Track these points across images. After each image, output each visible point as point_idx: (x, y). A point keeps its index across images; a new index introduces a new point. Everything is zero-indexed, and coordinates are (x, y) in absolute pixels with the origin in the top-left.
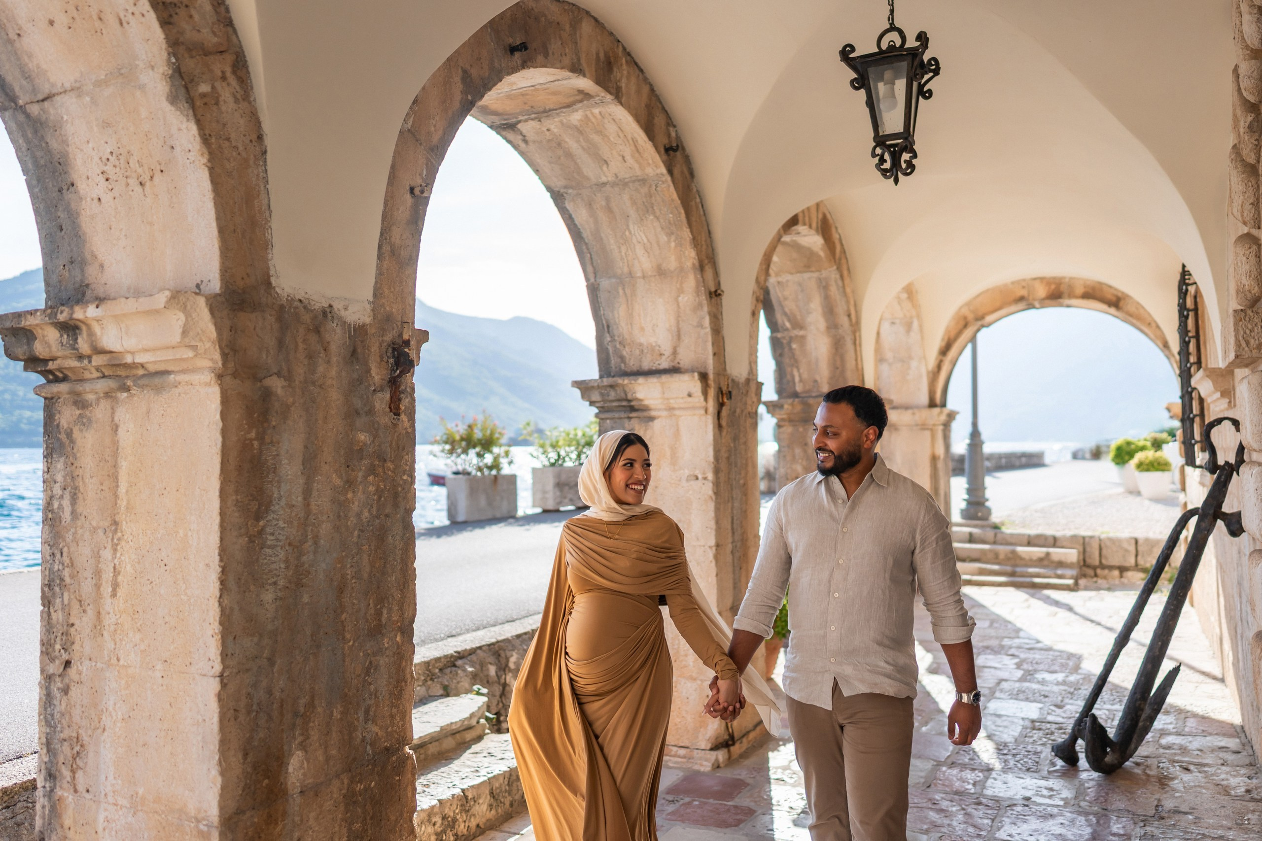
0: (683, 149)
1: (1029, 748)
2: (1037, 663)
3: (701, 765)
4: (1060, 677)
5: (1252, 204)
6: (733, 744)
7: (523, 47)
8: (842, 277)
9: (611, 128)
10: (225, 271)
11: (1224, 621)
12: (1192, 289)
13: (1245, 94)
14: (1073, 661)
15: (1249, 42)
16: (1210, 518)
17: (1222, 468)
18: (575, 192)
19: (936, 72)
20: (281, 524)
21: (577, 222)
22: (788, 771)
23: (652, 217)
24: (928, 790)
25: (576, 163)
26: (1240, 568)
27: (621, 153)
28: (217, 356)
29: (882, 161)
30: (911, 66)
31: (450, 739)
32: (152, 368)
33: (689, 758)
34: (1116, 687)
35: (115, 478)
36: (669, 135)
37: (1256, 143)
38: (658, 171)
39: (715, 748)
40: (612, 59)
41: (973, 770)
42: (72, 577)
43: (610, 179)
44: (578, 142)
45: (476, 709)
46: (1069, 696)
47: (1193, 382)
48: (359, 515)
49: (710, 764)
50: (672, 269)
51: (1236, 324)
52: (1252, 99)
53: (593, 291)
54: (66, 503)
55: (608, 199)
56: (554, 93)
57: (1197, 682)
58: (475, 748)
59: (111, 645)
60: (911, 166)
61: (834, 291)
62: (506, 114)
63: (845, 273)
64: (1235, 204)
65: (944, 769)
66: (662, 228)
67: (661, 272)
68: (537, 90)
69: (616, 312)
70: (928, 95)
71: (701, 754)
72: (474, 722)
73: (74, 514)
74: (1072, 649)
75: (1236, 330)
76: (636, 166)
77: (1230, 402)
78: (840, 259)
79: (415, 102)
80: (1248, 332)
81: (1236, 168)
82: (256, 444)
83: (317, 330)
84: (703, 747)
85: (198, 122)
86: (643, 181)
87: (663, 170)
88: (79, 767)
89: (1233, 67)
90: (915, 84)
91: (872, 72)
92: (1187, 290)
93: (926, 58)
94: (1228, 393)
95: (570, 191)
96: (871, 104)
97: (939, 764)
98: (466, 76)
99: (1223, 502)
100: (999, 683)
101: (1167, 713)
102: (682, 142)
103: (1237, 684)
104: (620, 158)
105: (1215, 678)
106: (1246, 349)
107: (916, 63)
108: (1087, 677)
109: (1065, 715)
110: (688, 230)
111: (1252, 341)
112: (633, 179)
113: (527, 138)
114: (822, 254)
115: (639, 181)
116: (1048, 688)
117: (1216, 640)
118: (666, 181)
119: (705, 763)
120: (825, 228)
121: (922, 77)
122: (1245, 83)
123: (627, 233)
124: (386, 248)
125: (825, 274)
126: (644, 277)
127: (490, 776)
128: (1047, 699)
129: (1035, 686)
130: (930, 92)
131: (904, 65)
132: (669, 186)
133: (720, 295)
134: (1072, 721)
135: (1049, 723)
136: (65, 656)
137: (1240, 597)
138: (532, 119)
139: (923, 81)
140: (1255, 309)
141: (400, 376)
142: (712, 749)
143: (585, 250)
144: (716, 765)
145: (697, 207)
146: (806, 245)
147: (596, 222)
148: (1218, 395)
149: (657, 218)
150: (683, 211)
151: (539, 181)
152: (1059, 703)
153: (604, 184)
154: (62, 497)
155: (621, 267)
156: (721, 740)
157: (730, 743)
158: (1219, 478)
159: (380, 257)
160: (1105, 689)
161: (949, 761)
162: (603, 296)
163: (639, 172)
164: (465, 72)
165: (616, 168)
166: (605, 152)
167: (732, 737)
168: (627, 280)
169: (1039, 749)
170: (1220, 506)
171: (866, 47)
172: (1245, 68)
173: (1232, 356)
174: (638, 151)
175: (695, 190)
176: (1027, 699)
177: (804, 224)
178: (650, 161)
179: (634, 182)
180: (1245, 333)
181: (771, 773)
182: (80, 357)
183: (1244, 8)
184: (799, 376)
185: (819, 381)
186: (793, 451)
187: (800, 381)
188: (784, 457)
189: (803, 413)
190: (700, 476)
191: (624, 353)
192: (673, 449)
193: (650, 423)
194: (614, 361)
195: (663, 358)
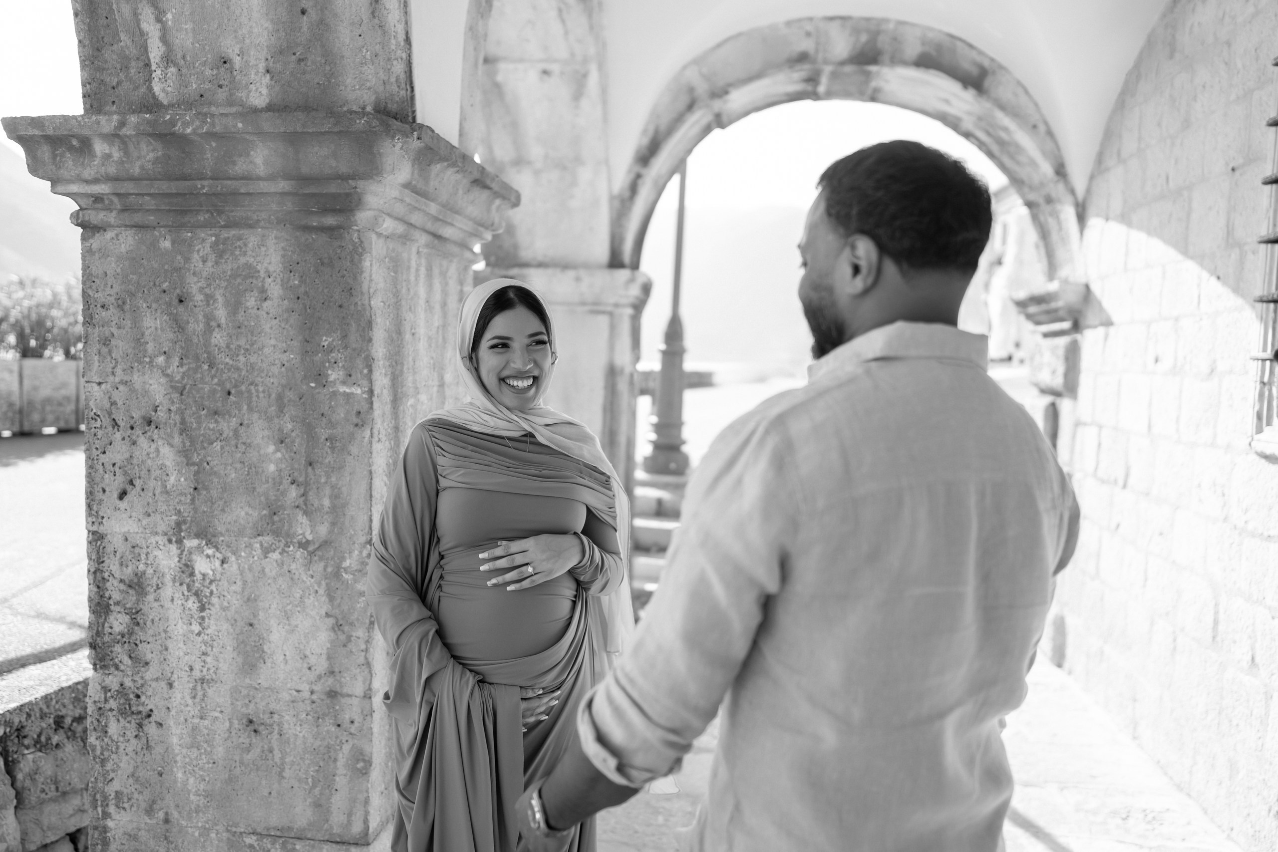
184: (164, 39)
185: (237, 61)
186: (136, 323)
187: (168, 59)
188: (106, 342)
189: (169, 177)
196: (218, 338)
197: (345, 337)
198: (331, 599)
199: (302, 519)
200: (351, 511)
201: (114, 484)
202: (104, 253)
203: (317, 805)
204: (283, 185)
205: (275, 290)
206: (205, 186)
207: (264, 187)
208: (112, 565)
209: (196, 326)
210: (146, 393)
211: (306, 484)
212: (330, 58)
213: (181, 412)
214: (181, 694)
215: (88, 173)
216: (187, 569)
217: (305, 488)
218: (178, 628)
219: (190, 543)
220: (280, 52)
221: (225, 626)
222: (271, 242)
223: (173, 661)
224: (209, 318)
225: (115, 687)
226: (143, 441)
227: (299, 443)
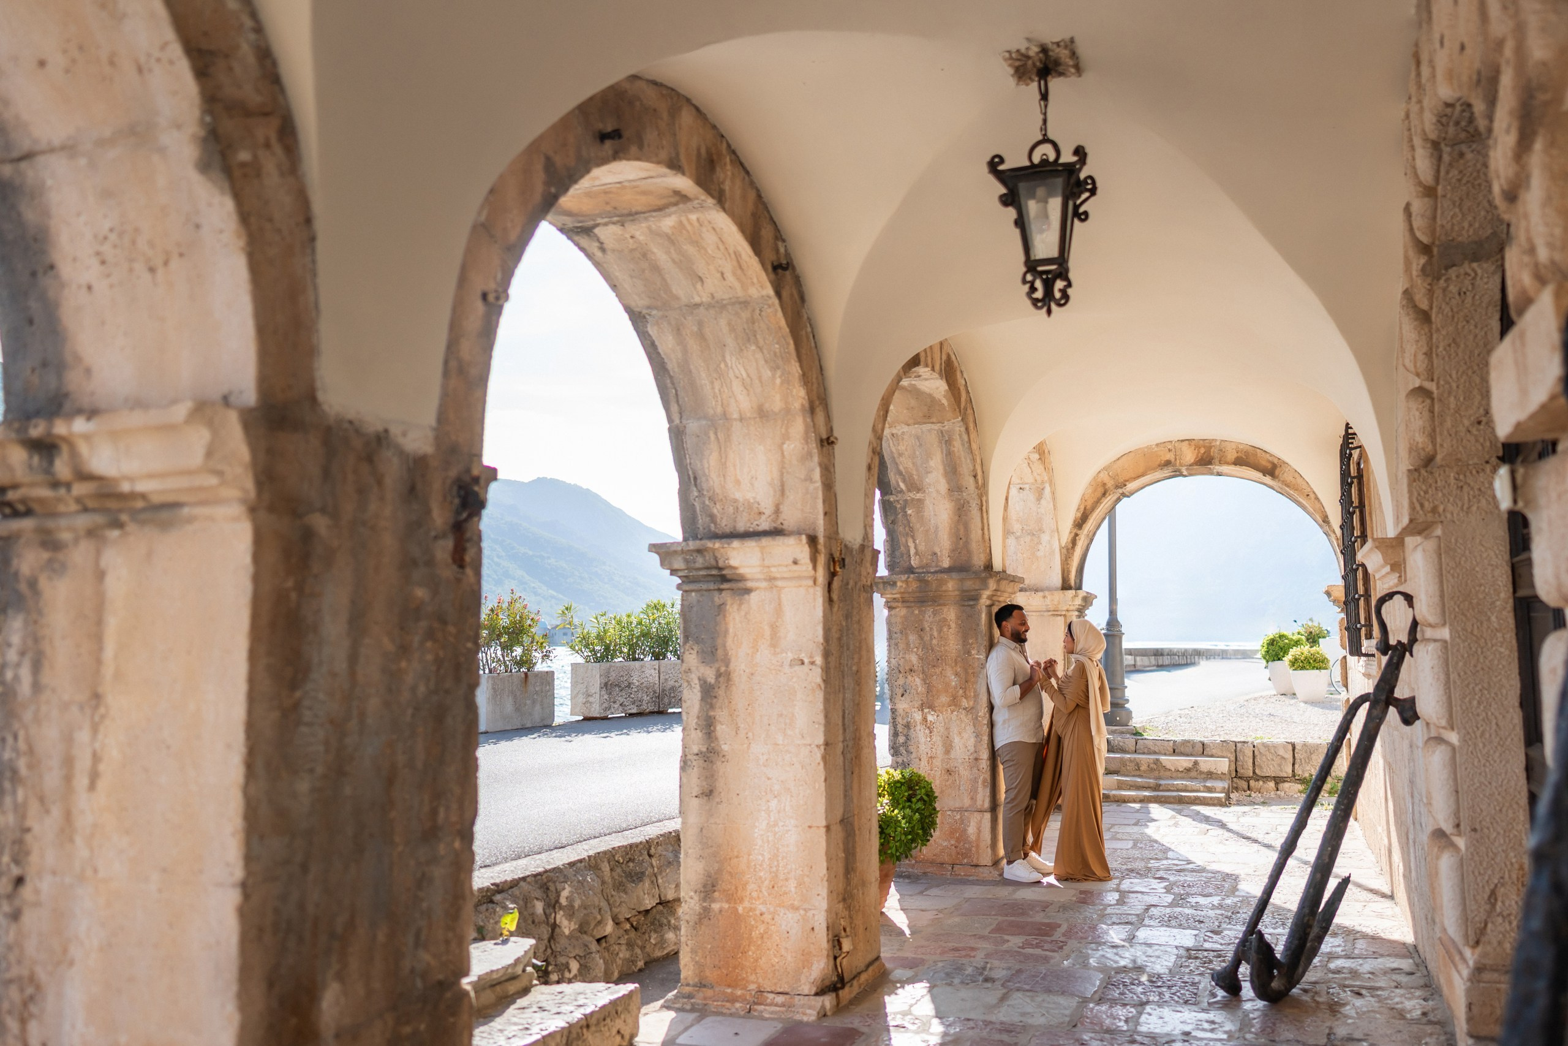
0: (794, 268)
1: (1186, 979)
2: (1189, 886)
3: (804, 1014)
4: (1216, 900)
5: (1425, 354)
6: (843, 987)
7: (615, 134)
8: (967, 429)
9: (710, 239)
10: (263, 381)
11: (1393, 828)
12: (1356, 454)
13: (1418, 234)
14: (1228, 882)
15: (1422, 178)
16: (1382, 705)
17: (1394, 648)
18: (660, 313)
19: (1093, 192)
20: (321, 696)
21: (660, 350)
22: (909, 1017)
23: (753, 348)
24: (1074, 1030)
25: (664, 279)
26: (1412, 764)
27: (720, 269)
28: (249, 484)
29: (1033, 289)
30: (1067, 183)
31: (488, 992)
32: (156, 499)
33: (789, 1006)
34: (1278, 909)
35: (98, 638)
36: (777, 251)
37: (1429, 287)
38: (764, 293)
39: (820, 993)
40: (715, 157)
41: (1125, 1005)
42: (30, 767)
43: (704, 300)
44: (668, 253)
45: (523, 953)
46: (1227, 920)
47: (1360, 557)
48: (414, 689)
49: (815, 1013)
50: (776, 409)
51: (1410, 485)
52: (1425, 239)
53: (677, 435)
54: (25, 673)
55: (700, 324)
56: (644, 193)
57: (1365, 901)
58: (521, 1002)
59: (84, 853)
60: (1066, 297)
61: (957, 446)
62: (583, 216)
63: (971, 425)
64: (1407, 355)
65: (1091, 1005)
66: (766, 361)
67: (763, 414)
68: (624, 188)
69: (705, 461)
70: (1084, 217)
71: (804, 1000)
72: (519, 970)
73: (37, 687)
74: (1228, 870)
75: (1410, 492)
76: (737, 285)
77: (1400, 577)
78: (966, 409)
79: (492, 191)
80: (1422, 493)
81: (1408, 314)
82: (293, 596)
83: (369, 458)
84: (806, 992)
85: (237, 196)
86: (745, 304)
87: (770, 291)
88: (31, 1016)
89: (1403, 205)
90: (1071, 204)
91: (1022, 187)
92: (1351, 455)
93: (1082, 176)
94: (1398, 567)
95: (654, 312)
96: (1021, 223)
97: (1085, 1001)
98: (549, 166)
99: (1394, 687)
100: (1147, 910)
101: (1335, 935)
102: (791, 260)
103: (1409, 898)
104: (719, 275)
105: (1384, 896)
106: (1421, 512)
107: (1073, 180)
108: (1246, 899)
109: (1223, 942)
110: (797, 364)
111: (1426, 504)
112: (733, 300)
113: (605, 246)
114: (945, 402)
115: (740, 303)
116: (1203, 913)
117: (1384, 852)
118: (773, 305)
119: (808, 1011)
120: (949, 372)
121: (1079, 197)
122: (1418, 222)
123: (722, 366)
124: (453, 364)
125: (947, 426)
126: (741, 419)
127: (545, 1033)
128: (1202, 925)
129: (1187, 911)
130: (1086, 213)
131: (1059, 182)
132: (776, 311)
133: (833, 442)
134: (1232, 948)
135: (1206, 950)
136: (16, 871)
137: (1412, 797)
138: (614, 223)
139: (1078, 202)
140: (1429, 469)
141: (466, 520)
142: (817, 994)
143: (669, 385)
144: (823, 1013)
145: (808, 338)
146: (927, 390)
147: (685, 351)
148: (1388, 568)
149: (761, 349)
150: (792, 342)
151: (616, 300)
152: (1216, 929)
153: (697, 306)
154: (18, 665)
155: (713, 407)
156: (827, 983)
157: (839, 985)
158: (1391, 659)
159: (446, 374)
160: (1266, 912)
161: (1097, 997)
162: (689, 442)
163: (740, 293)
164: (548, 159)
165: (712, 287)
166: (701, 267)
167: (841, 977)
168: (719, 423)
169: (1197, 979)
170: (1392, 691)
171: (1016, 159)
172: (1417, 206)
173: (1405, 521)
174: (740, 267)
175: (805, 317)
176: (1180, 926)
177: (927, 366)
178: (755, 280)
179: (733, 304)
180: (1419, 494)
181: (889, 1018)
182: (55, 484)
183: (1417, 141)
184: (915, 548)
185: (939, 554)
186: (907, 638)
187: (916, 553)
188: (896, 644)
189: (920, 592)
190: (806, 661)
191: (715, 511)
192: (774, 628)
193: (746, 596)
194: (702, 521)
195: (763, 517)
196: (934, 642)
197: (977, 639)
198: (975, 727)
199: (964, 700)
200: (981, 696)
201: (900, 691)
202: (896, 616)
203: (972, 799)
204: (957, 593)
205: (953, 625)
206: (931, 594)
207: (950, 593)
208: (899, 720)
209: (927, 638)
210: (910, 661)
211: (965, 688)
212: (969, 552)
213: (922, 667)
214: (924, 763)
215: (894, 592)
216: (925, 719)
217: (965, 689)
218: (922, 740)
219: (926, 710)
220: (953, 551)
221: (939, 738)
222: (952, 610)
223: (921, 752)
224: (931, 635)
225: (901, 762)
226: (909, 677)
227: (963, 675)
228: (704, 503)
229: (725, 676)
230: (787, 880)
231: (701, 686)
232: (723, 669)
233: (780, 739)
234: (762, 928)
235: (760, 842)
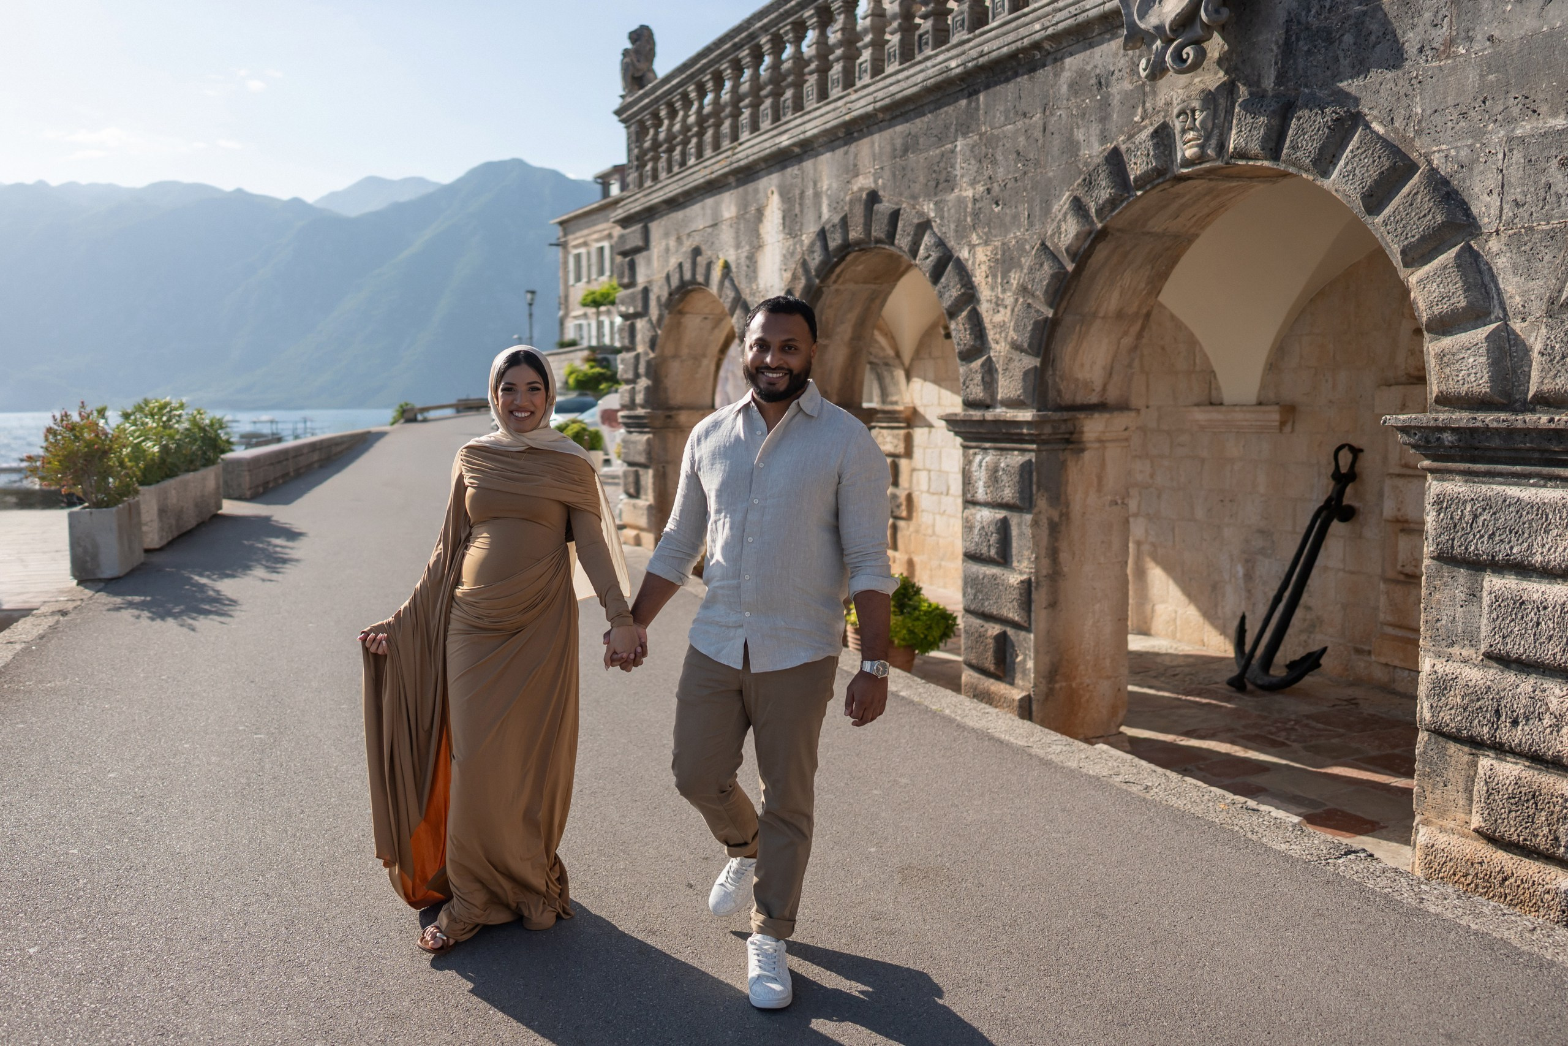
50: (1130, 312)
66: (1148, 277)
67: (1121, 315)
69: (1065, 348)
123: (1119, 277)
126: (1104, 317)
155: (1089, 306)
162: (1060, 332)
168: (1088, 319)
190: (1119, 502)
191: (1062, 387)
192: (1100, 478)
193: (1081, 455)
194: (1052, 394)
195: (1094, 394)
228: (1055, 381)
229: (1065, 516)
230: (1104, 659)
231: (1049, 524)
232: (1064, 511)
233: (1102, 560)
234: (1088, 695)
235: (1087, 635)
